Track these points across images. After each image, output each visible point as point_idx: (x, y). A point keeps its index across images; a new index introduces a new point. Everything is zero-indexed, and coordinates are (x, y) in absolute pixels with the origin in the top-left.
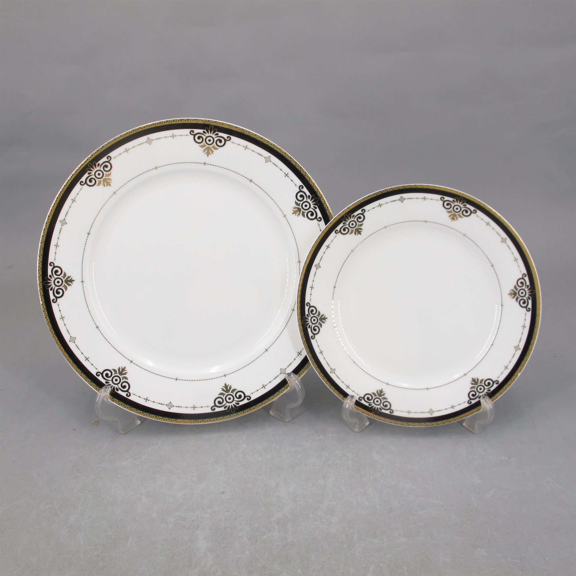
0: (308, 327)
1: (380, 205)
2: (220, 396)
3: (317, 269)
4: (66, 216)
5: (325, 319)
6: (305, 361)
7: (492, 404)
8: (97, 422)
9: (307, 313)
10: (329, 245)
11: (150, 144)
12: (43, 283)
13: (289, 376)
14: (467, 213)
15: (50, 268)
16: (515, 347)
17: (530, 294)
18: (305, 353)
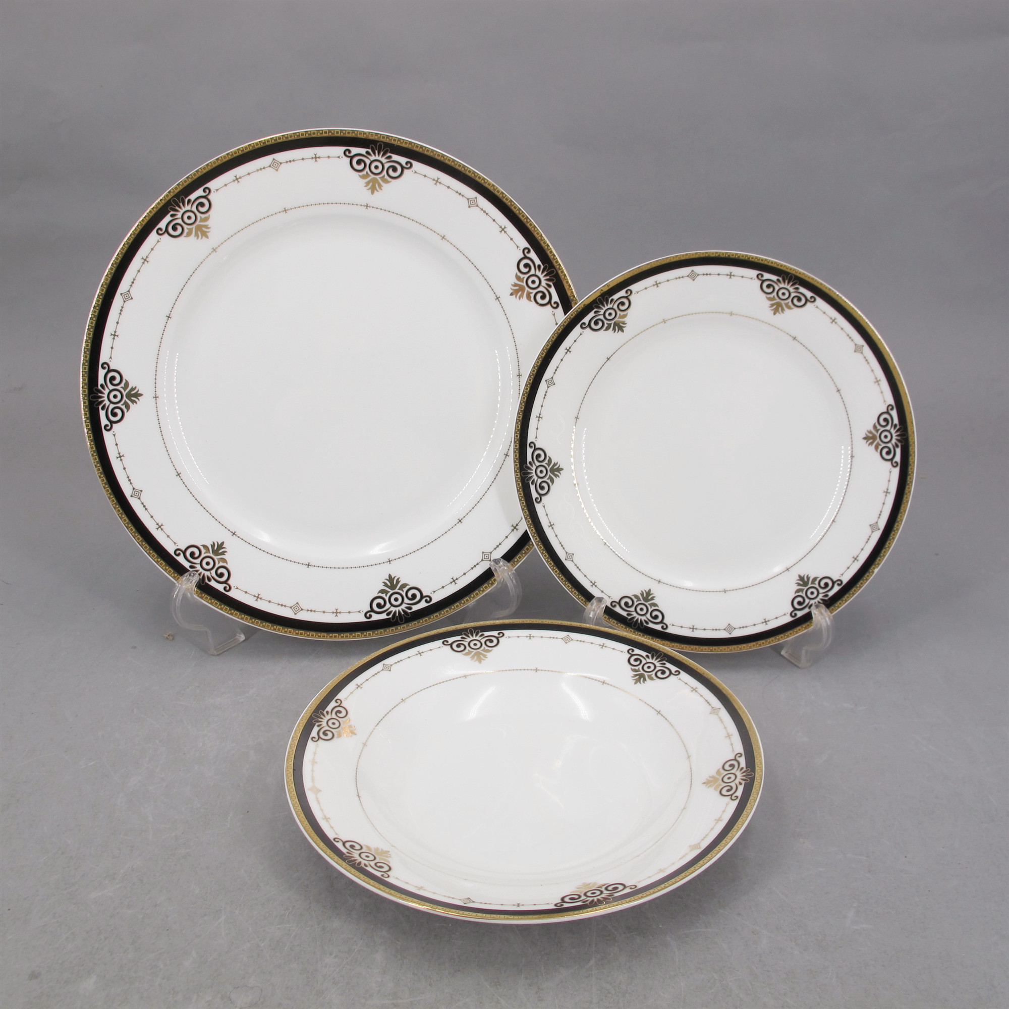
0: (530, 483)
1: (657, 284)
2: (380, 595)
3: (548, 387)
4: (131, 286)
5: (559, 470)
6: (524, 540)
7: (831, 618)
8: (172, 636)
9: (529, 459)
10: (570, 348)
11: (277, 170)
12: (91, 396)
13: (497, 564)
14: (799, 302)
15: (102, 373)
16: (870, 525)
17: (899, 438)
18: (524, 527)
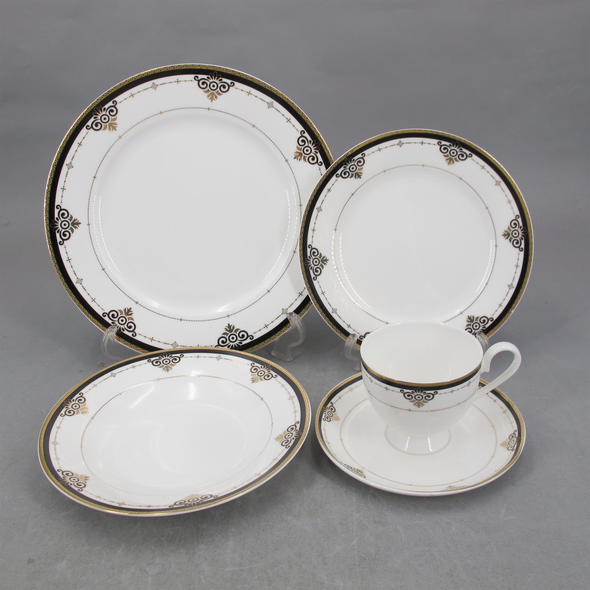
0: (310, 268)
1: (379, 150)
2: (223, 336)
3: (318, 212)
4: (72, 160)
5: (326, 260)
6: (307, 300)
7: (488, 340)
8: (102, 364)
9: (309, 254)
10: (330, 189)
11: (155, 89)
12: (50, 225)
13: (291, 316)
14: (463, 157)
15: (56, 211)
16: (508, 285)
17: (523, 234)
18: (306, 293)
